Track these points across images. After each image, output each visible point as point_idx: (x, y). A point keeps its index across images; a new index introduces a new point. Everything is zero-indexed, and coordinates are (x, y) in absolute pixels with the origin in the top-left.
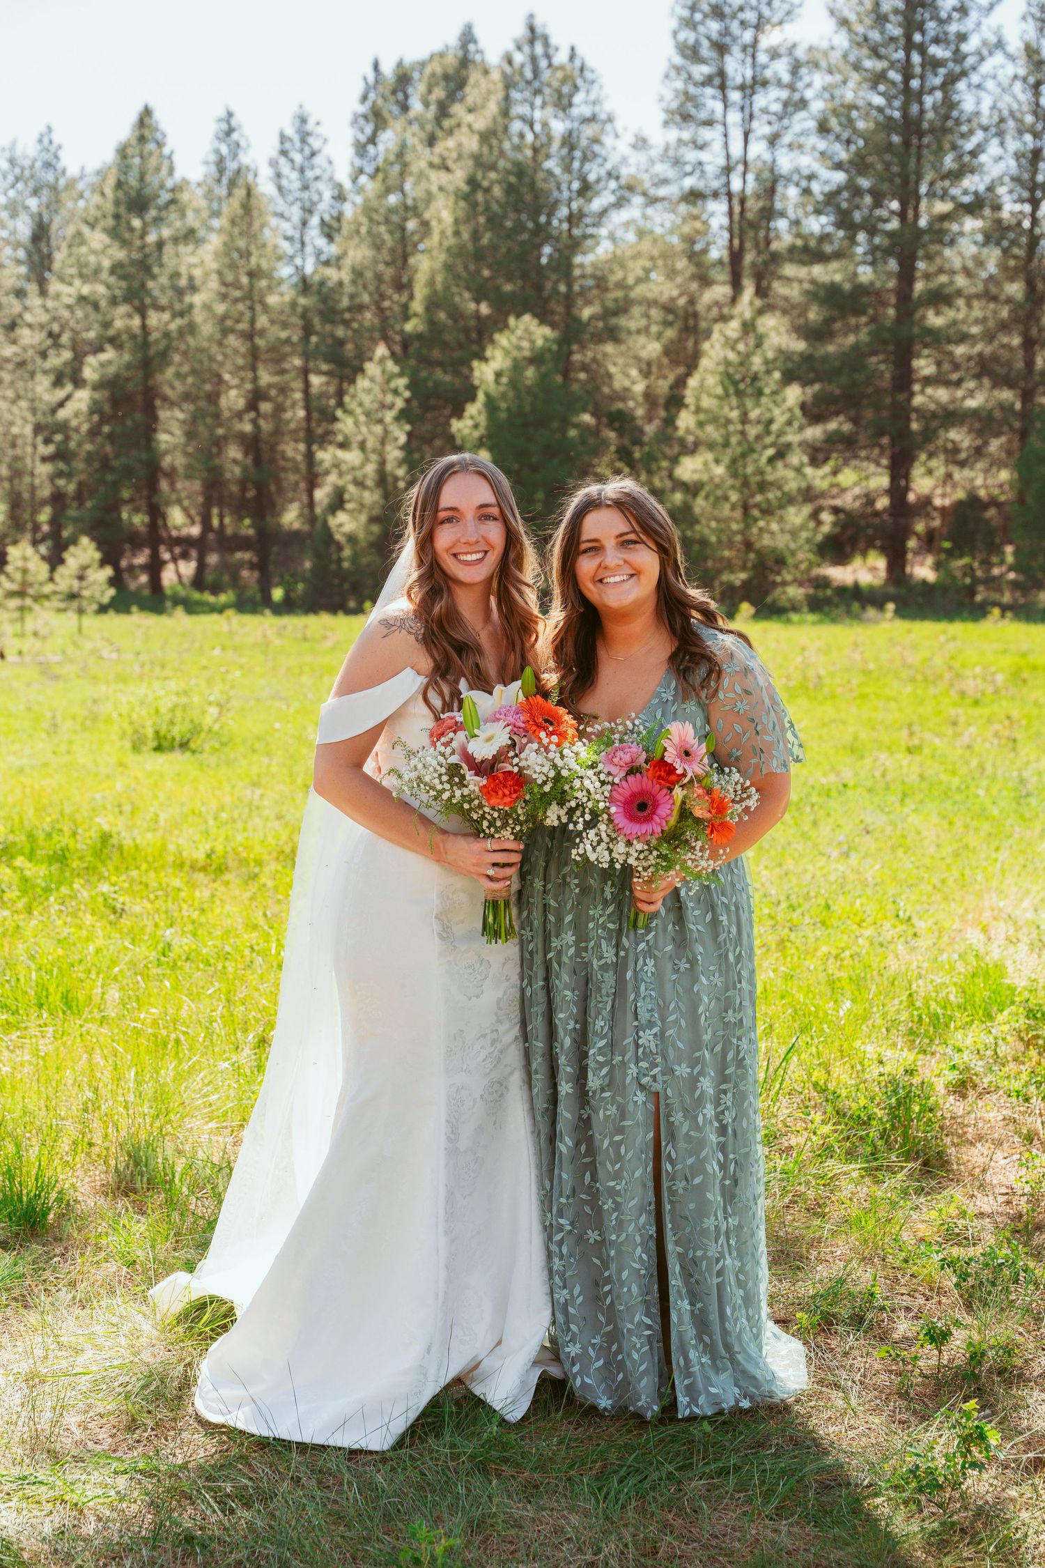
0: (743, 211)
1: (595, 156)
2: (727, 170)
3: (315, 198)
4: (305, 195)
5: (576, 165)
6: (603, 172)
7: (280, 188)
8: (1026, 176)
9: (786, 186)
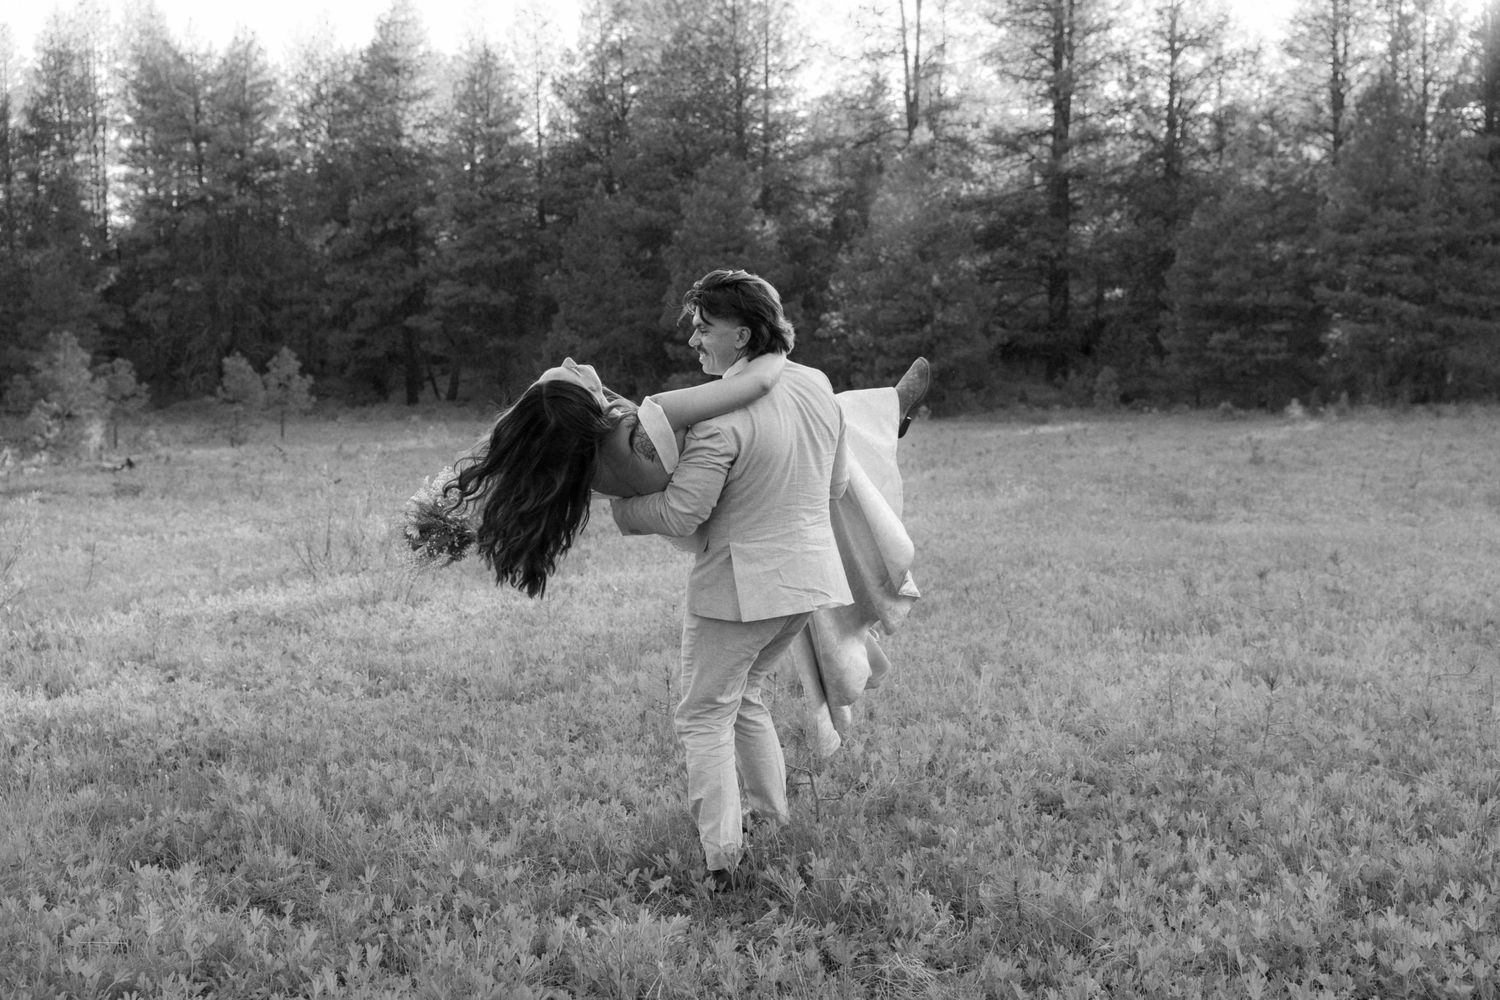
0: (917, 67)
1: (788, 18)
2: (903, 31)
3: (548, 62)
4: (539, 59)
5: (771, 26)
6: (794, 32)
7: (516, 54)
8: (1166, 30)
9: (954, 45)
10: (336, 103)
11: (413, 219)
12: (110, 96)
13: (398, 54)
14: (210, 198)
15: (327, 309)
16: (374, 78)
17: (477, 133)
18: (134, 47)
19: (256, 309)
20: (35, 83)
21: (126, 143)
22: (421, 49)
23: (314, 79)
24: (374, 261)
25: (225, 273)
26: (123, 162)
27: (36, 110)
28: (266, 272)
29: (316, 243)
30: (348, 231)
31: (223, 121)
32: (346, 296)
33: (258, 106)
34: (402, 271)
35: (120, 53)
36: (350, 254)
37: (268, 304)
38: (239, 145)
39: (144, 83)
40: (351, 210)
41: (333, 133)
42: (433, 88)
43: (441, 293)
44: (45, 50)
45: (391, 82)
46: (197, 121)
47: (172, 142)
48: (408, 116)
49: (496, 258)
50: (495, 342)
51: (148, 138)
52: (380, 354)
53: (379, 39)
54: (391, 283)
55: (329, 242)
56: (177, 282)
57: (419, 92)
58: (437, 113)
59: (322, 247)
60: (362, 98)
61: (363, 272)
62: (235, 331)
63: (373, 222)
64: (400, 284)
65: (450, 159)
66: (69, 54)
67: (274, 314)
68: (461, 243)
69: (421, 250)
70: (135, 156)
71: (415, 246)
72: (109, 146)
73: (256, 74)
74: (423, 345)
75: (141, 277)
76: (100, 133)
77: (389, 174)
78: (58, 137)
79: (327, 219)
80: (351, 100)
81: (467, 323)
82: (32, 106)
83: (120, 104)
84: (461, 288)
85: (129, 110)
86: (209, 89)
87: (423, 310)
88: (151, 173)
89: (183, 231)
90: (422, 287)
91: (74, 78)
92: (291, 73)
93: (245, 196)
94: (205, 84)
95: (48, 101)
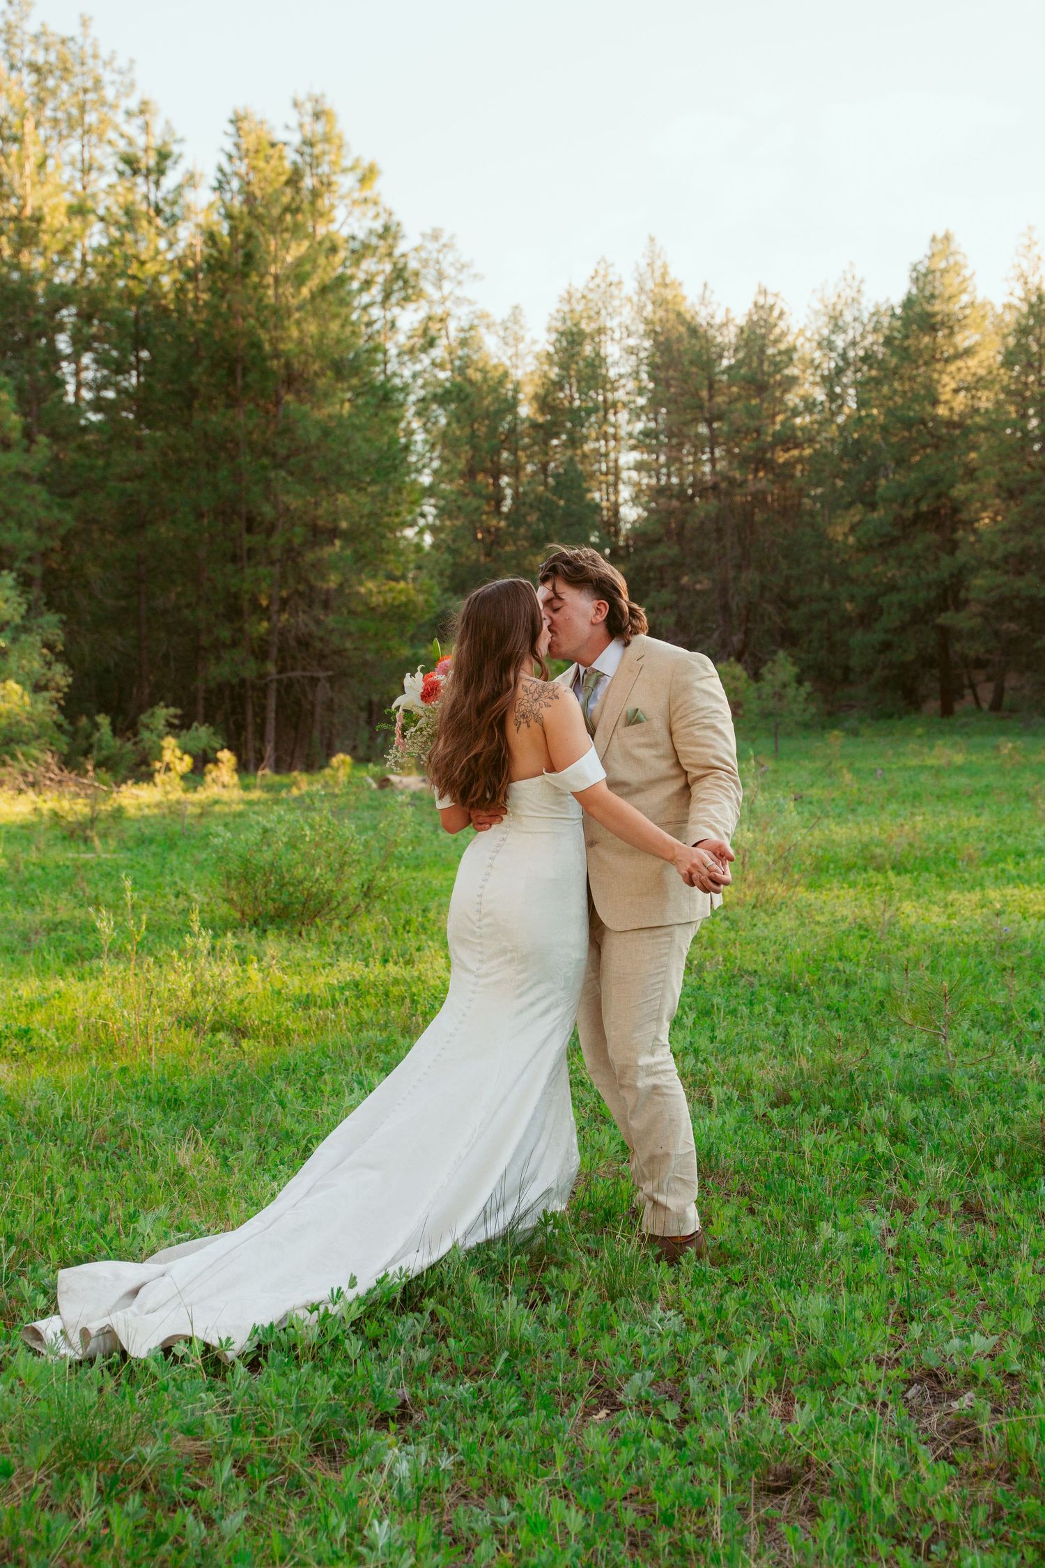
10: (865, 368)
11: (951, 500)
12: (621, 376)
13: (937, 307)
14: (723, 485)
15: (849, 606)
16: (907, 337)
17: (1028, 394)
18: (647, 322)
19: (770, 608)
20: (546, 367)
21: (639, 426)
22: (965, 299)
23: (840, 341)
24: (903, 548)
25: (739, 567)
26: (633, 448)
27: (546, 396)
28: (783, 564)
29: (839, 530)
30: (875, 515)
31: (738, 398)
32: (872, 590)
33: (778, 377)
34: (937, 559)
35: (633, 328)
36: (876, 541)
37: (786, 602)
38: (753, 424)
39: (658, 360)
40: (880, 490)
41: (862, 404)
42: (978, 344)
44: (557, 331)
45: (926, 339)
46: (711, 397)
47: (686, 424)
48: (946, 379)
51: (660, 420)
52: (909, 657)
53: (914, 291)
54: (923, 573)
55: (853, 529)
56: (685, 580)
57: (961, 349)
58: (982, 372)
59: (846, 535)
60: (894, 361)
61: (891, 562)
62: (747, 633)
63: (905, 504)
64: (932, 575)
65: (995, 426)
66: (581, 334)
67: (790, 613)
68: (1006, 525)
69: (960, 534)
70: (645, 441)
71: (954, 530)
72: (622, 433)
73: (776, 341)
74: (958, 647)
75: (652, 575)
76: (611, 418)
77: (924, 447)
78: (569, 425)
79: (850, 505)
80: (881, 365)
81: (1011, 619)
82: (541, 391)
83: (631, 385)
84: (1005, 578)
85: (641, 391)
86: (725, 363)
87: (960, 605)
88: (662, 459)
89: (692, 522)
90: (958, 578)
91: (585, 359)
92: (817, 337)
93: (761, 481)
94: (721, 357)
95: (559, 385)
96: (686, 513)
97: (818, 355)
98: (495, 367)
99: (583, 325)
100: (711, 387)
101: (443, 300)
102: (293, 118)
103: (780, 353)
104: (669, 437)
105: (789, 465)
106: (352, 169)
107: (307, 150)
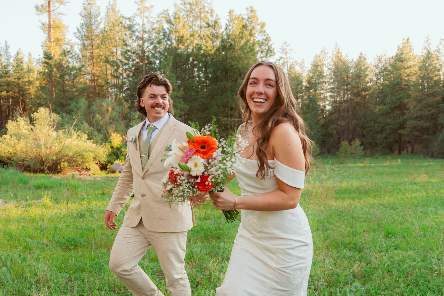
10: (384, 71)
11: (404, 103)
12: (327, 75)
13: (403, 56)
14: (349, 100)
16: (396, 63)
17: (425, 77)
18: (334, 62)
19: (359, 129)
22: (411, 54)
23: (380, 65)
24: (391, 115)
25: (352, 120)
27: (309, 80)
28: (362, 119)
29: (376, 111)
30: (385, 107)
32: (383, 125)
33: (364, 74)
34: (399, 117)
35: (330, 64)
36: (385, 113)
38: (357, 85)
39: (336, 71)
40: (387, 101)
41: (383, 80)
42: (413, 65)
43: (410, 123)
44: (313, 65)
45: (400, 64)
46: (347, 79)
47: (341, 86)
48: (404, 73)
49: (427, 113)
50: (425, 137)
51: (336, 85)
52: (391, 141)
53: (398, 52)
54: (396, 121)
55: (379, 110)
56: (339, 122)
57: (408, 66)
58: (413, 72)
59: (378, 112)
60: (392, 69)
61: (388, 118)
63: (392, 104)
64: (398, 121)
65: (415, 85)
67: (363, 130)
69: (405, 111)
73: (364, 66)
74: (403, 138)
76: (324, 85)
77: (398, 91)
79: (380, 104)
81: (417, 131)
83: (330, 77)
84: (416, 122)
85: (331, 78)
86: (351, 71)
87: (404, 128)
88: (336, 94)
89: (341, 109)
90: (404, 122)
91: (319, 71)
92: (374, 65)
93: (358, 99)
94: (350, 70)
95: (312, 78)
96: (340, 107)
97: (375, 69)
98: (298, 74)
99: (319, 63)
100: (347, 77)
101: (287, 58)
102: (246, 12)
103: (365, 68)
104: (338, 89)
105: (366, 95)
106: (259, 24)
107: (249, 20)
